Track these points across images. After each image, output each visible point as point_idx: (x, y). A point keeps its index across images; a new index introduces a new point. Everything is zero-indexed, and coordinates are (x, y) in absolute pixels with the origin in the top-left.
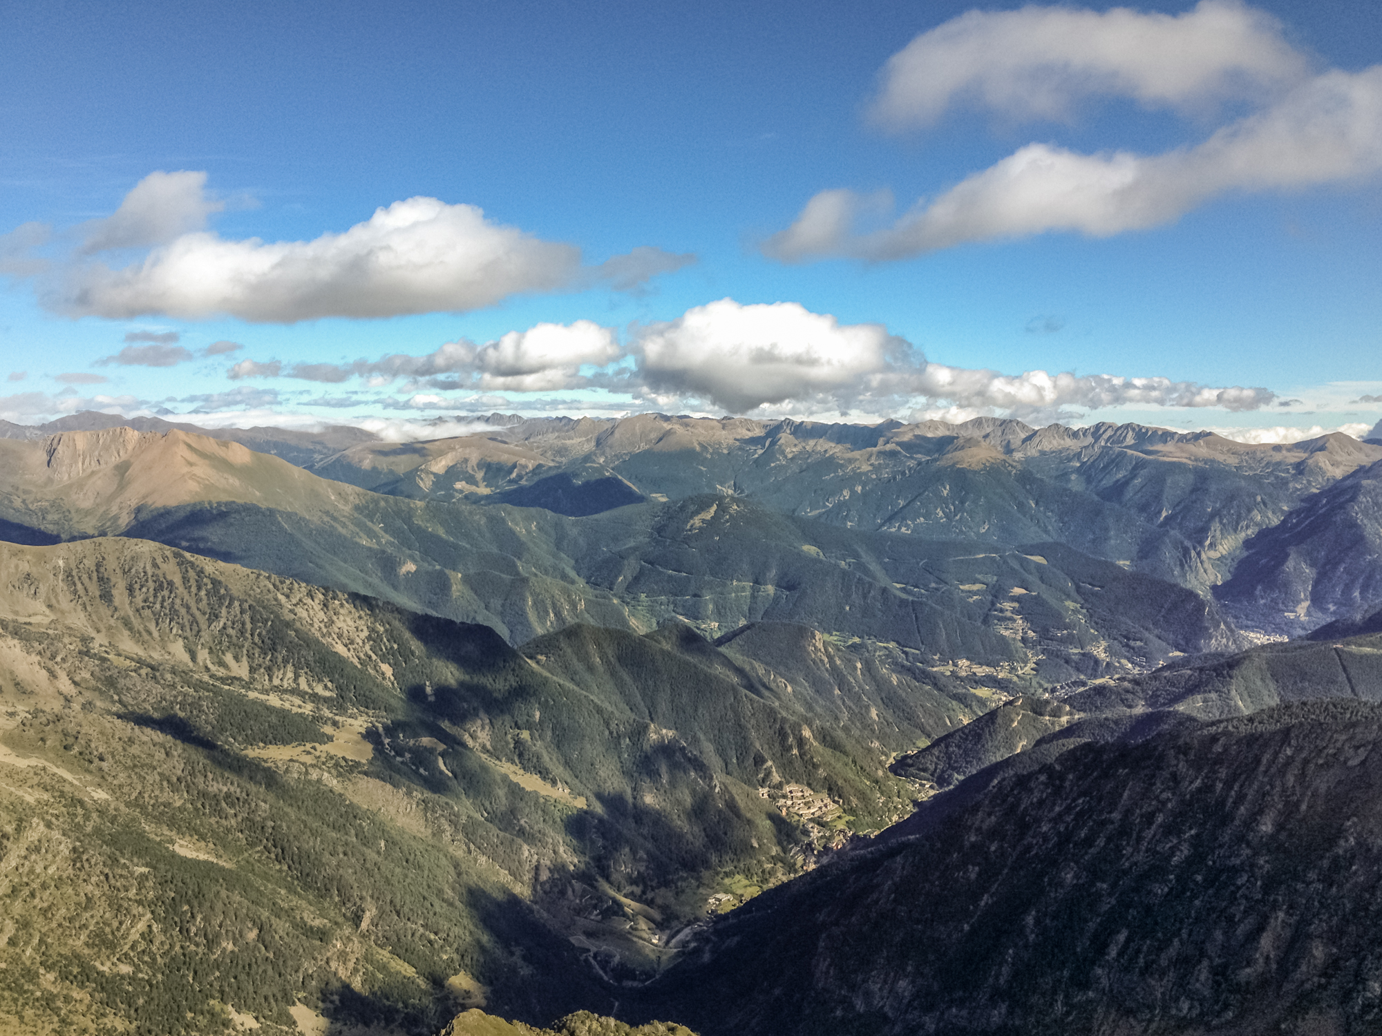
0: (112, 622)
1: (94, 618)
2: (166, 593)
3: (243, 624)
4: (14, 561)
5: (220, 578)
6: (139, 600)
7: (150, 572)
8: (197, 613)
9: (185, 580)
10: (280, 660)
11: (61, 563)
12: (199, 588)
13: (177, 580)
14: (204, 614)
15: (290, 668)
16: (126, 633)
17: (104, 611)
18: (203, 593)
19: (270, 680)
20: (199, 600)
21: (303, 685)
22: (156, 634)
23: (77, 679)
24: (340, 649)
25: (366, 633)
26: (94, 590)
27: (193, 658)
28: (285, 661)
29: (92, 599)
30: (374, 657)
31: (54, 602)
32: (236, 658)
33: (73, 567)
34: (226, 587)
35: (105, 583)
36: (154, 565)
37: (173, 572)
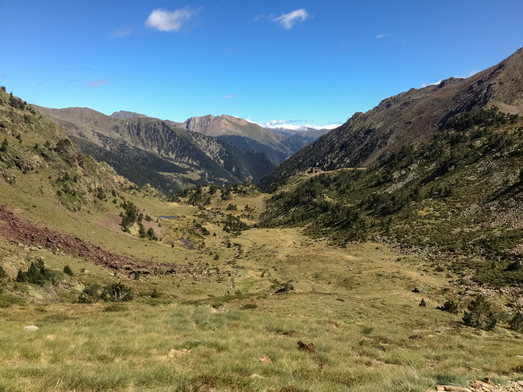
0: (138, 140)
1: (133, 139)
2: (156, 134)
3: (177, 144)
4: (114, 122)
5: (175, 131)
6: (148, 135)
7: (153, 127)
8: (164, 140)
9: (163, 130)
10: (185, 154)
11: (127, 123)
12: (167, 133)
13: (161, 130)
14: (166, 140)
15: (187, 157)
16: (141, 144)
17: (137, 137)
18: (168, 134)
19: (181, 159)
20: (166, 136)
21: (190, 162)
22: (150, 145)
23: (112, 148)
24: (208, 154)
25: (219, 150)
26: (135, 131)
27: (159, 151)
28: (187, 155)
29: (134, 134)
30: (219, 157)
31: (123, 134)
32: (173, 153)
33: (131, 125)
34: (175, 133)
35: (139, 130)
36: (155, 125)
37: (160, 128)
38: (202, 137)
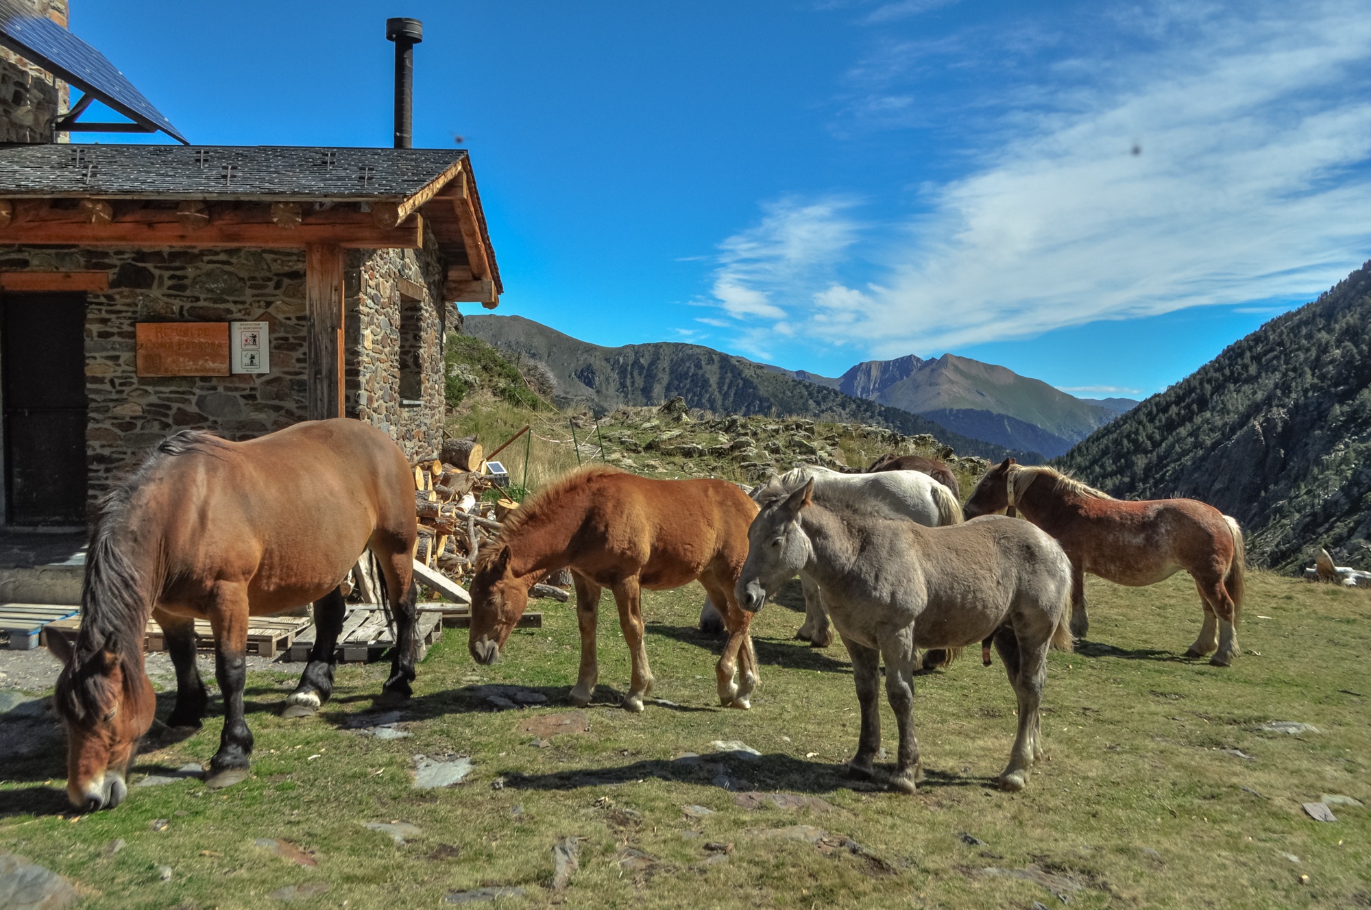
5: (755, 382)
7: (692, 371)
9: (722, 380)
18: (732, 392)
33: (630, 363)
34: (755, 388)
35: (650, 377)
36: (698, 366)
37: (712, 374)
38: (839, 400)
